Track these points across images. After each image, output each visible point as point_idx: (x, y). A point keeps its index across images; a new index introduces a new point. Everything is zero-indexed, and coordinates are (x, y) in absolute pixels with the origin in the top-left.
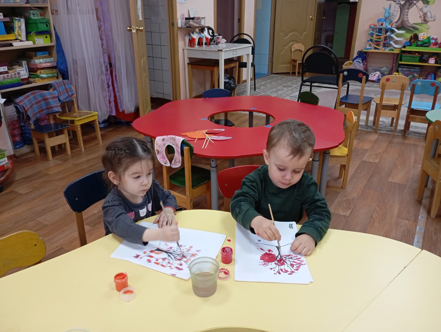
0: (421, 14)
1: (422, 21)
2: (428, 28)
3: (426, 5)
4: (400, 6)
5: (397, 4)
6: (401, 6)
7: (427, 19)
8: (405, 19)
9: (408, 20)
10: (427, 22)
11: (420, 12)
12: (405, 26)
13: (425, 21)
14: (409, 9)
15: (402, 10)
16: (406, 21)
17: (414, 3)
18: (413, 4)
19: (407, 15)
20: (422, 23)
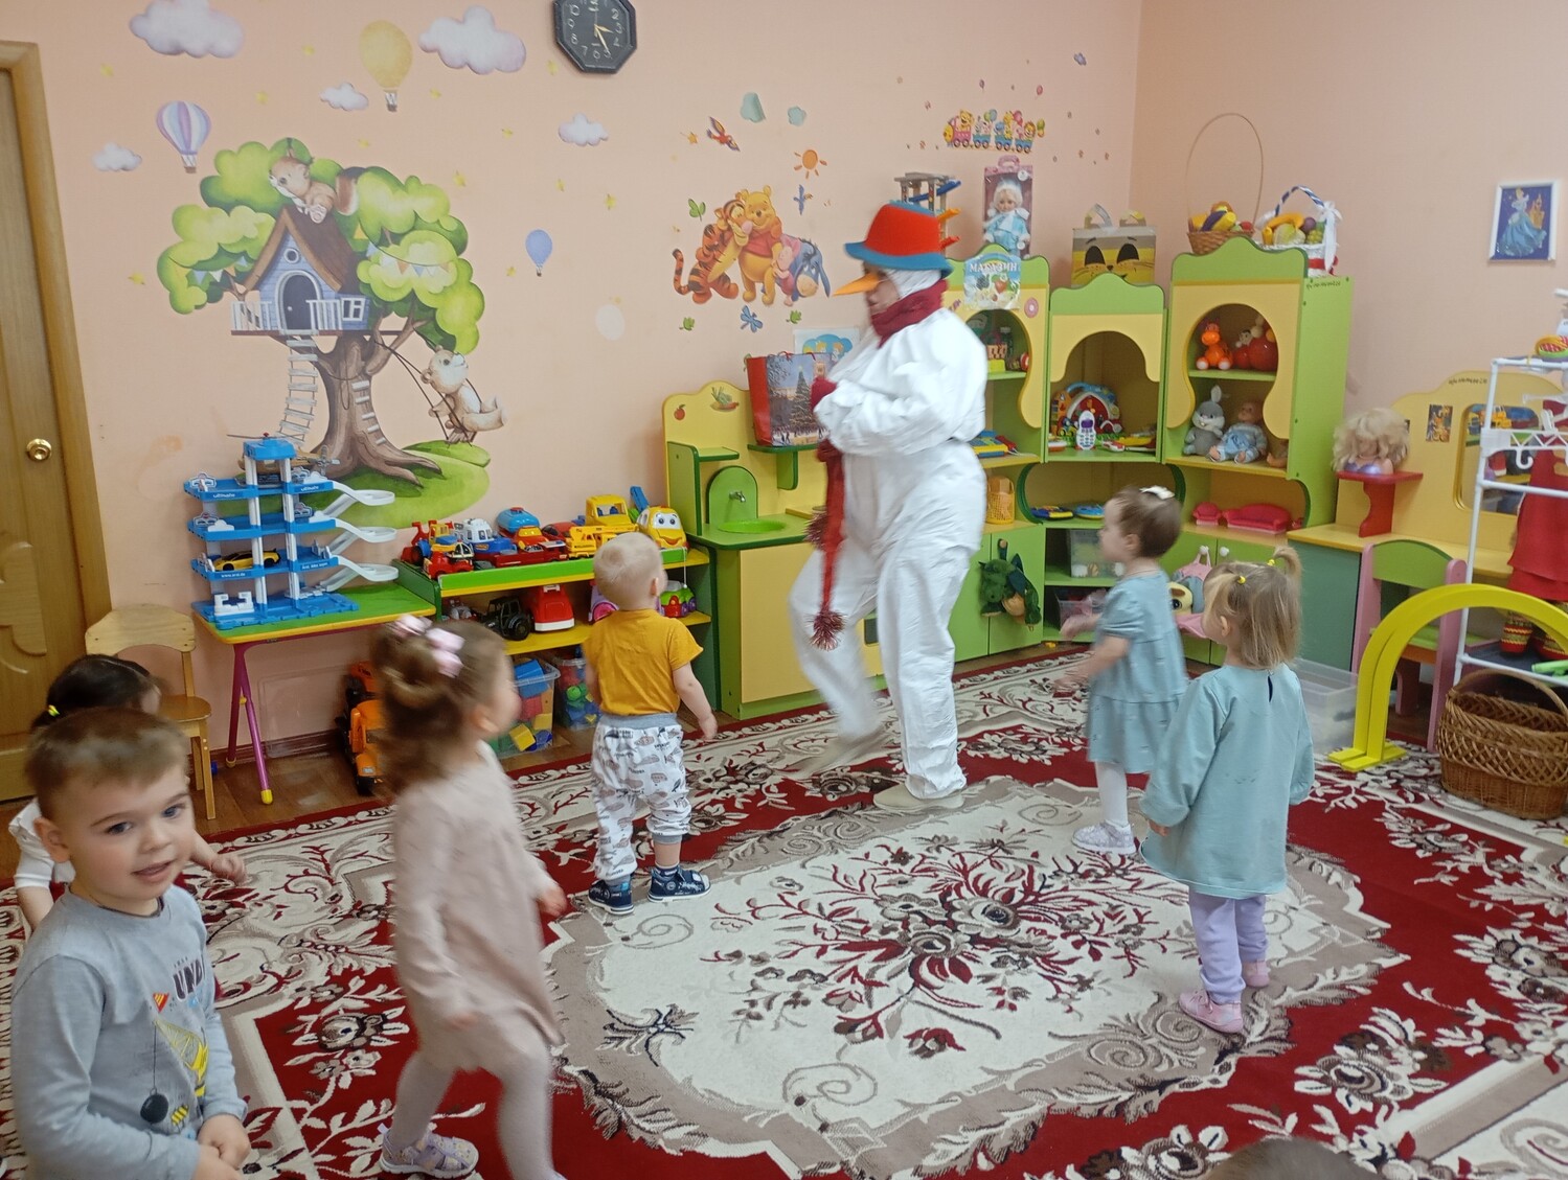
0: (436, 399)
1: (449, 432)
2: (483, 462)
3: (444, 354)
4: (316, 365)
5: (300, 350)
6: (324, 364)
7: (470, 420)
8: (364, 428)
9: (379, 433)
10: (470, 435)
11: (427, 388)
12: (373, 464)
13: (462, 430)
14: (369, 378)
15: (336, 381)
16: (371, 438)
17: (383, 345)
18: (382, 353)
19: (368, 406)
20: (448, 442)
